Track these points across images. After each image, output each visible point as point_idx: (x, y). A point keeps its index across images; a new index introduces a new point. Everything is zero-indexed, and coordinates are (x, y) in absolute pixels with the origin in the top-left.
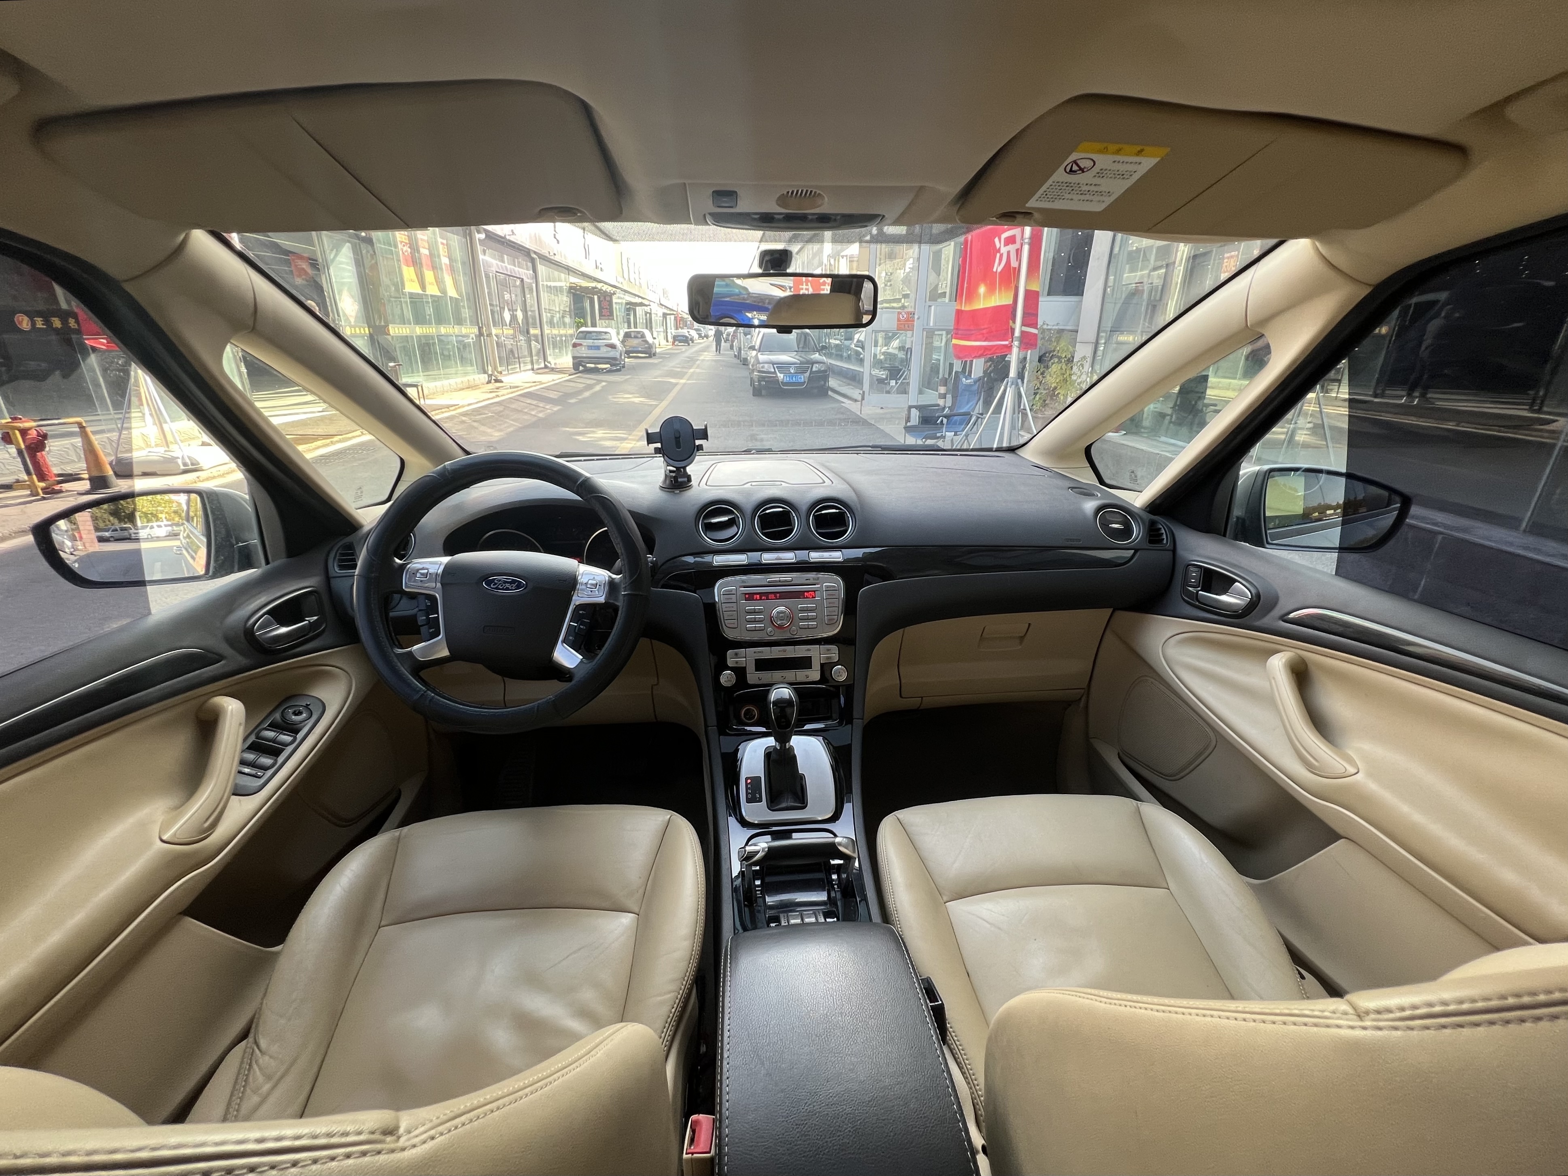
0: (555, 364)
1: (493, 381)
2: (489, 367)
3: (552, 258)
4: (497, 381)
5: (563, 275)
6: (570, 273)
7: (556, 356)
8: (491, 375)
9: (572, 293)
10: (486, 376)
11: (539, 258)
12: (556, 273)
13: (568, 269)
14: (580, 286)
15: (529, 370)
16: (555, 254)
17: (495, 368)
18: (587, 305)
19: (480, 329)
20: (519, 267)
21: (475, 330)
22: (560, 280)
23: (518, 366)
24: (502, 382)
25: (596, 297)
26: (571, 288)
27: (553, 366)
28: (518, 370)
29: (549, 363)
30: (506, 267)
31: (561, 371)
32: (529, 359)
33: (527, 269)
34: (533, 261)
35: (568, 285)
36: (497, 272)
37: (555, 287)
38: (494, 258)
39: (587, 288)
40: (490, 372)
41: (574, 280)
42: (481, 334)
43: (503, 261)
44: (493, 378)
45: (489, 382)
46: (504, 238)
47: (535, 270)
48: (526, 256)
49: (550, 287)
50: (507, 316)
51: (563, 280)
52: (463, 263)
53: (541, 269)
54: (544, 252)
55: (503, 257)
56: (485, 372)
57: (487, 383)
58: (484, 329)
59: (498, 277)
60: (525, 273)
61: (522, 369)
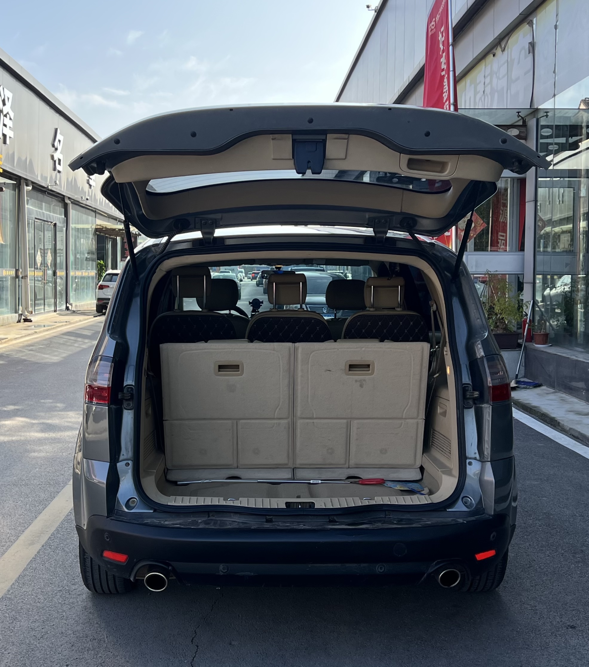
0: (76, 306)
1: (22, 321)
2: (20, 307)
3: (84, 202)
4: (26, 320)
5: (90, 218)
6: (97, 215)
7: (77, 299)
8: (21, 314)
9: (98, 235)
10: (17, 315)
11: (72, 202)
12: (84, 216)
13: (95, 212)
14: (106, 228)
15: (52, 311)
16: (87, 199)
17: (27, 308)
18: (109, 246)
19: (17, 271)
20: (54, 212)
21: (13, 273)
22: (87, 223)
23: (43, 307)
24: (31, 321)
25: (119, 239)
26: (96, 230)
27: (74, 309)
28: (43, 311)
29: (71, 305)
30: (43, 213)
31: (83, 313)
32: (53, 301)
33: (60, 214)
34: (66, 207)
35: (94, 227)
36: (36, 218)
37: (83, 229)
38: (35, 207)
39: (114, 230)
40: (20, 312)
41: (101, 222)
42: (17, 276)
43: (41, 209)
44: (23, 317)
45: (19, 321)
46: (47, 188)
47: (66, 214)
48: (60, 201)
49: (78, 229)
50: (39, 259)
51: (90, 222)
52: (10, 211)
53: (72, 212)
54: (76, 197)
55: (42, 205)
56: (16, 312)
57: (18, 322)
58: (21, 270)
59: (35, 222)
60: (58, 217)
61: (46, 311)
